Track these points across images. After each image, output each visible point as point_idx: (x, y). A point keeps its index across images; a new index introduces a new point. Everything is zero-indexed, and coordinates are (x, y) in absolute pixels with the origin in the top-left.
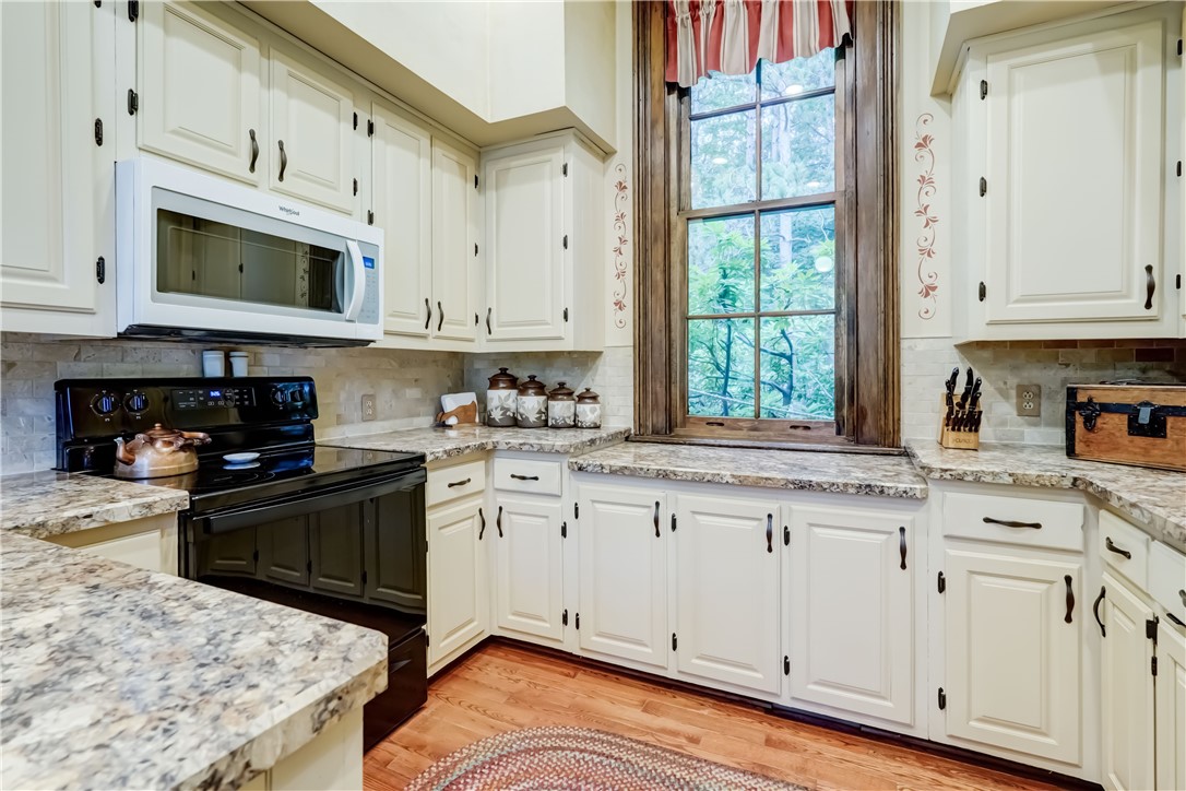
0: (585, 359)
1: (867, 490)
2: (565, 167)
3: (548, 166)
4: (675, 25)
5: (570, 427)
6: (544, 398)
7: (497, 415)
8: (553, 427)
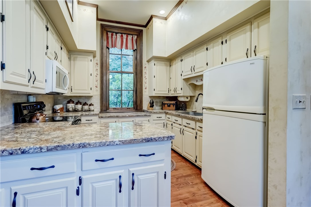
0: (89, 97)
1: (145, 115)
2: (91, 60)
3: (87, 59)
5: (88, 111)
6: (81, 105)
7: (71, 109)
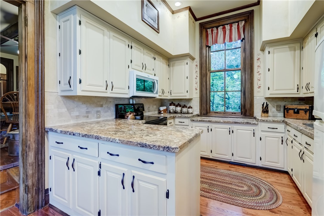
1: (247, 123)
2: (187, 63)
3: (183, 63)
4: (208, 34)
5: (186, 113)
6: (181, 108)
7: (172, 111)
8: (183, 113)
